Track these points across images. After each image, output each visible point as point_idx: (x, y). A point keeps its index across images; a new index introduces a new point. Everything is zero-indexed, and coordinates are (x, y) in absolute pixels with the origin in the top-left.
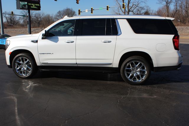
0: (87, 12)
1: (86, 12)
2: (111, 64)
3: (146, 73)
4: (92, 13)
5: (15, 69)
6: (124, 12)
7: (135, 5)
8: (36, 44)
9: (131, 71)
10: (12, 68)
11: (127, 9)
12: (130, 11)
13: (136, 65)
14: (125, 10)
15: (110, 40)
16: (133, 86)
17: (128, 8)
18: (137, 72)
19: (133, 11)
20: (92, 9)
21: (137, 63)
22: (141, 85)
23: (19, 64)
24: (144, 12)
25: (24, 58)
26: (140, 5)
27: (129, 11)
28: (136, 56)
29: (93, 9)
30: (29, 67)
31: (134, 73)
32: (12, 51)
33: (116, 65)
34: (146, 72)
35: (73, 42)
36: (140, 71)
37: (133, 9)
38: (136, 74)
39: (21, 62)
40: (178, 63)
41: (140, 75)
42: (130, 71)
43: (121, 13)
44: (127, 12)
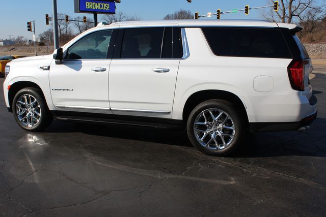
0: (210, 16)
1: (208, 16)
2: (169, 113)
3: (234, 135)
4: (218, 18)
5: (16, 114)
6: (282, 16)
7: (304, 4)
8: (47, 72)
9: (206, 128)
10: (12, 112)
11: (287, 12)
12: (294, 15)
13: (216, 117)
14: (284, 13)
15: (167, 68)
16: (208, 157)
17: (290, 9)
18: (218, 131)
19: (298, 16)
20: (218, 11)
21: (216, 114)
22: (224, 157)
23: (23, 106)
24: (320, 16)
25: (30, 95)
26: (313, 5)
27: (292, 15)
28: (216, 100)
29: (220, 12)
30: (37, 113)
31: (212, 132)
32: (11, 83)
33: (177, 114)
34: (234, 131)
35: (104, 70)
36: (224, 130)
37: (299, 11)
38: (216, 134)
39: (26, 103)
40: (299, 116)
41: (223, 136)
42: (204, 128)
43: (276, 18)
44: (288, 17)
